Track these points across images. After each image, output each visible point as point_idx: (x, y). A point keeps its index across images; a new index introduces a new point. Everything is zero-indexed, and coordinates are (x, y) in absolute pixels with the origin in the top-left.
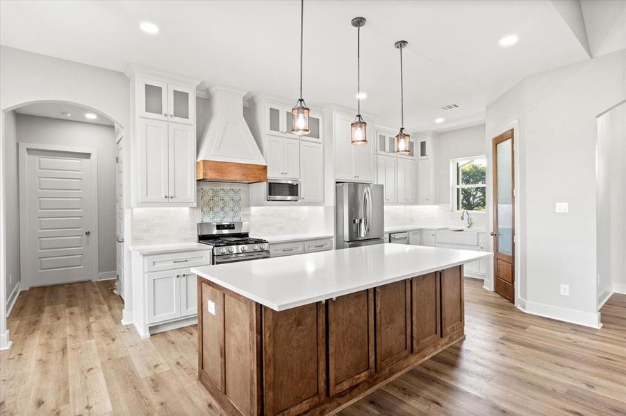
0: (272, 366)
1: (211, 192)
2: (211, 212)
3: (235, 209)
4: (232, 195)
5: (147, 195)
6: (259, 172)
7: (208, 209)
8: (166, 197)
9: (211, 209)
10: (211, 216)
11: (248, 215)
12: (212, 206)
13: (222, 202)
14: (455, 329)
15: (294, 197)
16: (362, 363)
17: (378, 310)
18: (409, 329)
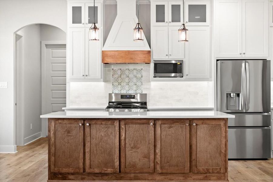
0: (54, 146)
1: (119, 71)
2: (120, 86)
3: (138, 84)
4: (135, 73)
5: (73, 75)
6: (144, 56)
7: (117, 84)
8: (83, 76)
9: (120, 84)
10: (119, 89)
11: (149, 89)
12: (120, 81)
13: (127, 79)
14: (211, 171)
15: (178, 74)
16: (108, 163)
17: (123, 138)
18: (152, 157)
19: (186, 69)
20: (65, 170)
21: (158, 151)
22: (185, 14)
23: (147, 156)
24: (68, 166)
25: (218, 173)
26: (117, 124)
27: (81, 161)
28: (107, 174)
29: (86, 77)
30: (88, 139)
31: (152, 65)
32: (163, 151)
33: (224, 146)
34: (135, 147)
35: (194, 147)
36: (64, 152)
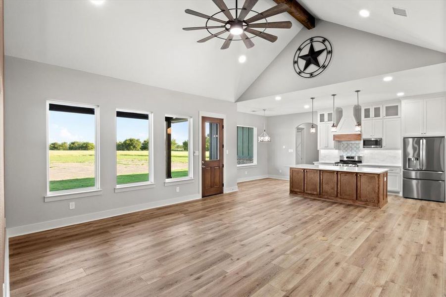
1: (346, 144)
3: (357, 151)
4: (355, 145)
6: (358, 137)
8: (325, 147)
9: (346, 151)
11: (362, 154)
12: (346, 149)
13: (351, 148)
14: (369, 201)
15: (378, 146)
16: (315, 190)
17: (321, 178)
18: (336, 189)
19: (384, 144)
20: (296, 190)
21: (339, 186)
22: (383, 112)
23: (333, 189)
24: (297, 188)
25: (373, 202)
26: (319, 172)
27: (303, 187)
28: (314, 195)
29: (327, 148)
30: (306, 178)
31: (362, 142)
32: (341, 187)
33: (377, 189)
34: (327, 183)
35: (359, 187)
36: (296, 182)
